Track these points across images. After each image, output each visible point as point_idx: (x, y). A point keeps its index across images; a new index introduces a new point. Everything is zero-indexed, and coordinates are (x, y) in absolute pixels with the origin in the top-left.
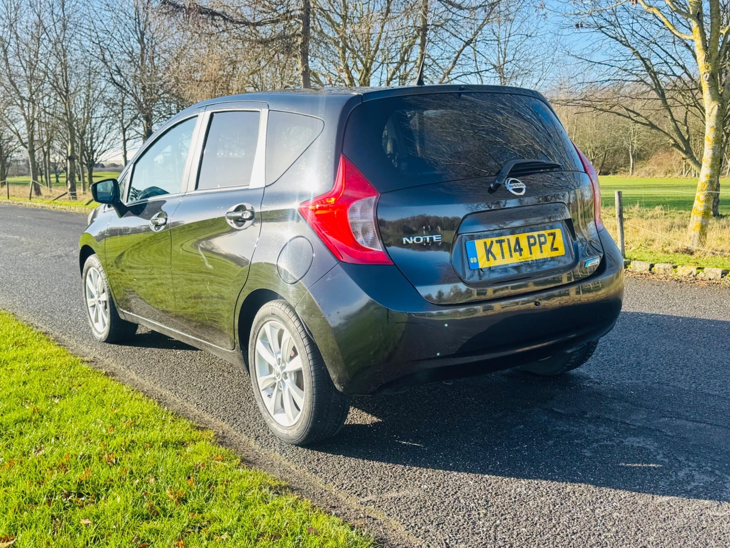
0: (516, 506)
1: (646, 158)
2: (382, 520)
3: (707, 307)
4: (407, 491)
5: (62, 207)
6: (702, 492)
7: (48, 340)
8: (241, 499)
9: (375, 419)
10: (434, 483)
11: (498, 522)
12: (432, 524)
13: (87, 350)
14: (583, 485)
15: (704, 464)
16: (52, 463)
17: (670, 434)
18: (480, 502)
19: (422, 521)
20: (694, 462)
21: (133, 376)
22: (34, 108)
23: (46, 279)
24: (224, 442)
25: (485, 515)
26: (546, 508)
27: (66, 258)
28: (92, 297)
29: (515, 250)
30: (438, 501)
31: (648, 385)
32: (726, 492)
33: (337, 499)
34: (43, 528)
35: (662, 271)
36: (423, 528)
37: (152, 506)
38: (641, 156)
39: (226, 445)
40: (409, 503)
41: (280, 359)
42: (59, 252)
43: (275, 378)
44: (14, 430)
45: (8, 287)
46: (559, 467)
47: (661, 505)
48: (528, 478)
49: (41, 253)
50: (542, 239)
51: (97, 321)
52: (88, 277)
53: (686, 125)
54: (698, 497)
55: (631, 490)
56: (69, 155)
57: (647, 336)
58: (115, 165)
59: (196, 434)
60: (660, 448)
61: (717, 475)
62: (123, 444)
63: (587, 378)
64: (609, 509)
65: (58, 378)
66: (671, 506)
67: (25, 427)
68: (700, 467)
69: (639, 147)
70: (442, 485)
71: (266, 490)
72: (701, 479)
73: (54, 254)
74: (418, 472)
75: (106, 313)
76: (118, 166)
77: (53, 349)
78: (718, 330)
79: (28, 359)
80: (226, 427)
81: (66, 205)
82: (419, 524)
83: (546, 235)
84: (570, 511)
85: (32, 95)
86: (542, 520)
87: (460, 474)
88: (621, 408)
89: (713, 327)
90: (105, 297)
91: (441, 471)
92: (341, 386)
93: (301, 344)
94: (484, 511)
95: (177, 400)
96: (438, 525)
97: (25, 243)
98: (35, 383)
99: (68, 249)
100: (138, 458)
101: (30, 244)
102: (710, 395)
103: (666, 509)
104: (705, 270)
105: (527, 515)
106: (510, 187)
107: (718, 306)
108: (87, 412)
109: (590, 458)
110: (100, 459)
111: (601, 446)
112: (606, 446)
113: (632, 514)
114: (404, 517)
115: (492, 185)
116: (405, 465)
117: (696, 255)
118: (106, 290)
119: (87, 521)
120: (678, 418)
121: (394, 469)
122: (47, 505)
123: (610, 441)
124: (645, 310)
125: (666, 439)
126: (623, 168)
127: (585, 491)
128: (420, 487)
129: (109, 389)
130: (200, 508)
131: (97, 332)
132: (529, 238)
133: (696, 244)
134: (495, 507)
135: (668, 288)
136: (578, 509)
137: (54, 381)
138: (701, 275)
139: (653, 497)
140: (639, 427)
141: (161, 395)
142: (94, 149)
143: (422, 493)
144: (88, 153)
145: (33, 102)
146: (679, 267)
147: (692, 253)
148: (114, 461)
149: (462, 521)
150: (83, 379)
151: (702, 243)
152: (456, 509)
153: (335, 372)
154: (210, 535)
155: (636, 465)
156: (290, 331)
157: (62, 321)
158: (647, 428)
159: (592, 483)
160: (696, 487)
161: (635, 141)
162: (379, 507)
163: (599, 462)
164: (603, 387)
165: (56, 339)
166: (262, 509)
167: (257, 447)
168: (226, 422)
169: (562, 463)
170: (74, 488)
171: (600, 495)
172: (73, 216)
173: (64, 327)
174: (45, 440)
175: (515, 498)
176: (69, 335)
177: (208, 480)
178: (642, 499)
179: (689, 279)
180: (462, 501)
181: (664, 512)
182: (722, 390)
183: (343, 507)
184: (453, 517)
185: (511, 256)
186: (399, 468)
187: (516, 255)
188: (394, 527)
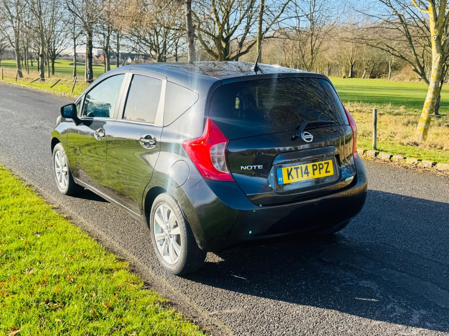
0: (295, 323)
1: (399, 69)
2: (221, 327)
3: (420, 189)
4: (236, 309)
5: (36, 88)
6: (399, 319)
7: (32, 191)
8: (143, 310)
9: (220, 259)
10: (251, 305)
11: (284, 332)
12: (248, 331)
13: (55, 200)
14: (333, 311)
15: (402, 301)
16: (38, 279)
17: (386, 279)
18: (275, 318)
19: (243, 329)
20: (396, 299)
21: (82, 220)
22: (19, 23)
23: (29, 144)
24: (134, 270)
25: (278, 327)
26: (312, 325)
27: (40, 129)
28: (58, 167)
29: (305, 173)
30: (252, 317)
31: (378, 244)
32: (412, 320)
33: (196, 312)
34: (34, 323)
35: (397, 160)
36: (243, 334)
37: (94, 312)
38: (396, 68)
39: (136, 272)
40: (236, 317)
41: (167, 226)
42: (36, 125)
43: (164, 236)
44: (15, 255)
45: (6, 149)
46: (321, 298)
47: (375, 326)
48: (303, 304)
49: (24, 124)
50: (321, 166)
51: (61, 181)
52: (56, 156)
53: (423, 58)
54: (396, 322)
55: (360, 316)
56: (41, 53)
57: (381, 209)
58: (67, 55)
59: (119, 265)
60: (379, 289)
61: (409, 309)
62: (78, 269)
63: (344, 238)
64: (346, 327)
65: (39, 220)
66: (380, 327)
67: (21, 253)
68: (399, 303)
69: (395, 62)
70: (255, 307)
71: (157, 305)
72: (399, 310)
73: (33, 125)
74: (243, 297)
75: (66, 178)
76: (69, 56)
77: (35, 199)
78: (424, 207)
79: (21, 205)
80: (136, 259)
81: (38, 87)
82: (241, 331)
83: (324, 164)
84: (324, 328)
85: (18, 14)
86: (309, 333)
87: (266, 299)
88: (360, 260)
89: (421, 205)
90: (66, 169)
91: (256, 297)
92: (202, 247)
93: (180, 221)
94: (277, 325)
95: (108, 239)
96: (251, 332)
97: (15, 116)
98: (26, 223)
99: (41, 122)
100: (86, 279)
101: (18, 116)
102: (412, 253)
103: (378, 329)
104: (422, 161)
105: (301, 329)
106: (304, 138)
107: (426, 188)
108: (57, 245)
109: (339, 293)
110: (65, 278)
111: (346, 285)
112: (349, 285)
113: (358, 331)
114: (233, 326)
115: (293, 136)
116: (236, 292)
117: (420, 147)
118: (67, 165)
119: (59, 320)
120: (392, 269)
121: (229, 294)
122: (36, 309)
123: (352, 282)
124: (383, 189)
125: (383, 283)
126: (384, 75)
127: (334, 315)
128: (243, 307)
129: (69, 229)
130: (120, 314)
131: (61, 188)
132: (313, 165)
133: (420, 139)
134: (284, 322)
135: (399, 173)
136: (329, 326)
137: (37, 222)
138: (420, 164)
139: (371, 321)
140: (369, 273)
141: (99, 235)
142: (55, 48)
143: (244, 310)
144: (52, 51)
145: (19, 20)
146: (407, 158)
147: (418, 145)
148: (73, 281)
149: (265, 330)
150: (53, 221)
151: (424, 139)
152: (262, 322)
153: (198, 239)
154: (126, 332)
155: (364, 299)
156: (174, 212)
157: (39, 177)
158: (373, 274)
159: (339, 310)
160: (396, 316)
161: (393, 58)
162: (220, 318)
163: (344, 296)
164: (352, 245)
165: (37, 191)
166: (155, 318)
167: (153, 274)
168: (136, 256)
169: (323, 296)
170: (51, 298)
171: (342, 318)
172: (42, 95)
173: (41, 182)
174: (33, 262)
175: (295, 317)
176: (43, 188)
177: (125, 296)
178: (365, 322)
179: (412, 167)
180: (266, 317)
181: (376, 331)
182: (419, 250)
183: (200, 318)
184: (260, 328)
185: (302, 176)
186: (232, 293)
187: (305, 176)
188: (227, 332)
